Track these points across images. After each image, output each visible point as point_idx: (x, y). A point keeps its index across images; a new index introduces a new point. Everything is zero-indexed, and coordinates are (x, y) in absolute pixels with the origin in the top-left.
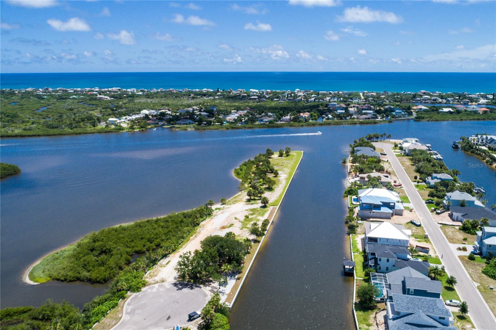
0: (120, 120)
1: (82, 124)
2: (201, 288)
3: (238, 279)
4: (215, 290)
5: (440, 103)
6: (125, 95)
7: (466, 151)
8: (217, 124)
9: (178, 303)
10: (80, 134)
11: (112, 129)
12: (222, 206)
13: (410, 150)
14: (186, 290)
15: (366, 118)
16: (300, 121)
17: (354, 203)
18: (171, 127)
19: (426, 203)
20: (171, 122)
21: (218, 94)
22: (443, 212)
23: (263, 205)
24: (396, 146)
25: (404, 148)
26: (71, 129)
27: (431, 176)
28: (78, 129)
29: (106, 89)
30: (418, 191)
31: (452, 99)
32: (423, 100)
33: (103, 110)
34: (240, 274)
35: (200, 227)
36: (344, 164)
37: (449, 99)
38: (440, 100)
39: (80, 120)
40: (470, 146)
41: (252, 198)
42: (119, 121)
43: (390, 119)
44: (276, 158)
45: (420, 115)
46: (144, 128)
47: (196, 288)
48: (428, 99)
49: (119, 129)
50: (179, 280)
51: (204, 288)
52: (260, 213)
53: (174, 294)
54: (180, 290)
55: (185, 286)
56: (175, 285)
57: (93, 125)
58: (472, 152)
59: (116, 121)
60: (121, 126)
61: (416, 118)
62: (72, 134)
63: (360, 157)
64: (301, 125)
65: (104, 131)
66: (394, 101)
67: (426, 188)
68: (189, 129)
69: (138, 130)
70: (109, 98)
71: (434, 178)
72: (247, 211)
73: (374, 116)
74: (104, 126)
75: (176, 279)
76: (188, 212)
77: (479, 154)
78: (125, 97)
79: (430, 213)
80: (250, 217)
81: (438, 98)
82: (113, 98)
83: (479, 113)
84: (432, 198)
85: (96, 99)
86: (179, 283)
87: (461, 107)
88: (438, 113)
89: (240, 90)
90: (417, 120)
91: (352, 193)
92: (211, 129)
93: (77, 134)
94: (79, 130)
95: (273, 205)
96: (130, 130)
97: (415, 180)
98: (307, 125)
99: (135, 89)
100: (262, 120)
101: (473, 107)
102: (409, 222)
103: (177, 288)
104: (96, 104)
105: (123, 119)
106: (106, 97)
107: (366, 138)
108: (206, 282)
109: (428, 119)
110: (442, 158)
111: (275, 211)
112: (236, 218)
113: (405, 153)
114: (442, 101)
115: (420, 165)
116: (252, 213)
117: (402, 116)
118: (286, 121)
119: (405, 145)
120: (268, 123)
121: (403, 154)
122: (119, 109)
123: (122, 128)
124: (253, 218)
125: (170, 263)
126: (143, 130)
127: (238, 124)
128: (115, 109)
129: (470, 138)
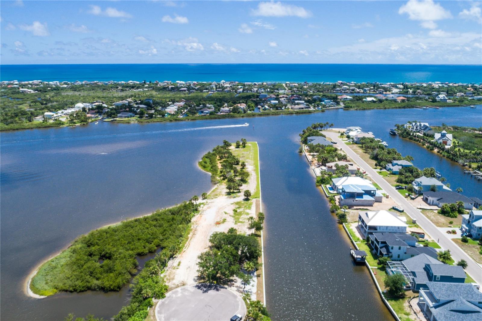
0: (57, 114)
1: (17, 119)
2: (226, 288)
3: (258, 276)
4: (241, 290)
5: (359, 92)
6: (49, 88)
7: (404, 138)
8: (159, 116)
9: (210, 307)
10: (17, 129)
11: (52, 124)
12: (205, 201)
13: (359, 138)
14: (212, 292)
15: (300, 108)
16: (240, 112)
17: (331, 191)
18: (112, 121)
19: (397, 189)
20: (113, 116)
21: (145, 86)
22: (417, 197)
23: (246, 197)
24: (342, 134)
25: (351, 137)
26: (7, 125)
27: (391, 163)
28: (15, 124)
29: (26, 82)
30: (382, 177)
31: (369, 89)
32: (343, 90)
33: (32, 104)
34: (258, 271)
35: (193, 224)
36: (301, 153)
37: (366, 89)
38: (358, 90)
39: (13, 115)
40: (407, 133)
41: (232, 191)
42: (55, 115)
43: (321, 108)
44: (234, 150)
45: (348, 105)
46: (85, 122)
47: (222, 289)
48: (347, 89)
49: (59, 124)
50: (200, 282)
51: (230, 288)
52: (246, 206)
53: (202, 298)
54: (206, 293)
55: (210, 287)
56: (199, 287)
57: (28, 120)
58: (411, 139)
59: (52, 116)
60: (60, 121)
61: (345, 107)
62: (9, 130)
63: (317, 146)
64: (241, 116)
65: (44, 126)
66: (317, 92)
67: (389, 174)
68: (132, 122)
69: (79, 124)
70: (32, 92)
71: (395, 165)
72: (233, 205)
73: (307, 106)
74: (41, 121)
75: (197, 281)
76: (173, 208)
77: (418, 141)
78: (49, 91)
79: (406, 199)
80: (238, 211)
81: (356, 88)
82: (37, 92)
83: (398, 102)
84: (400, 184)
85: (18, 93)
86: (202, 285)
87: (381, 97)
88: (363, 102)
89: (167, 81)
90: (346, 109)
91: (325, 182)
92: (154, 122)
93: (14, 130)
94: (16, 126)
95: (256, 198)
96: (70, 125)
97: (375, 167)
98: (247, 116)
99: (58, 82)
100: (202, 112)
101: (390, 96)
102: (391, 209)
103: (202, 291)
104: (21, 97)
105: (59, 113)
106: (29, 90)
107: (312, 127)
108: (229, 282)
109: (356, 108)
110: (387, 145)
111: (260, 204)
112: (226, 213)
113: (353, 141)
114: (360, 91)
115: (376, 153)
116: (238, 206)
117: (332, 105)
118: (226, 112)
119: (352, 134)
120: (209, 114)
121: (351, 142)
122: (49, 103)
123: (62, 123)
124: (242, 212)
125: (181, 264)
126: (84, 124)
127: (180, 116)
128: (45, 102)
129: (405, 125)
